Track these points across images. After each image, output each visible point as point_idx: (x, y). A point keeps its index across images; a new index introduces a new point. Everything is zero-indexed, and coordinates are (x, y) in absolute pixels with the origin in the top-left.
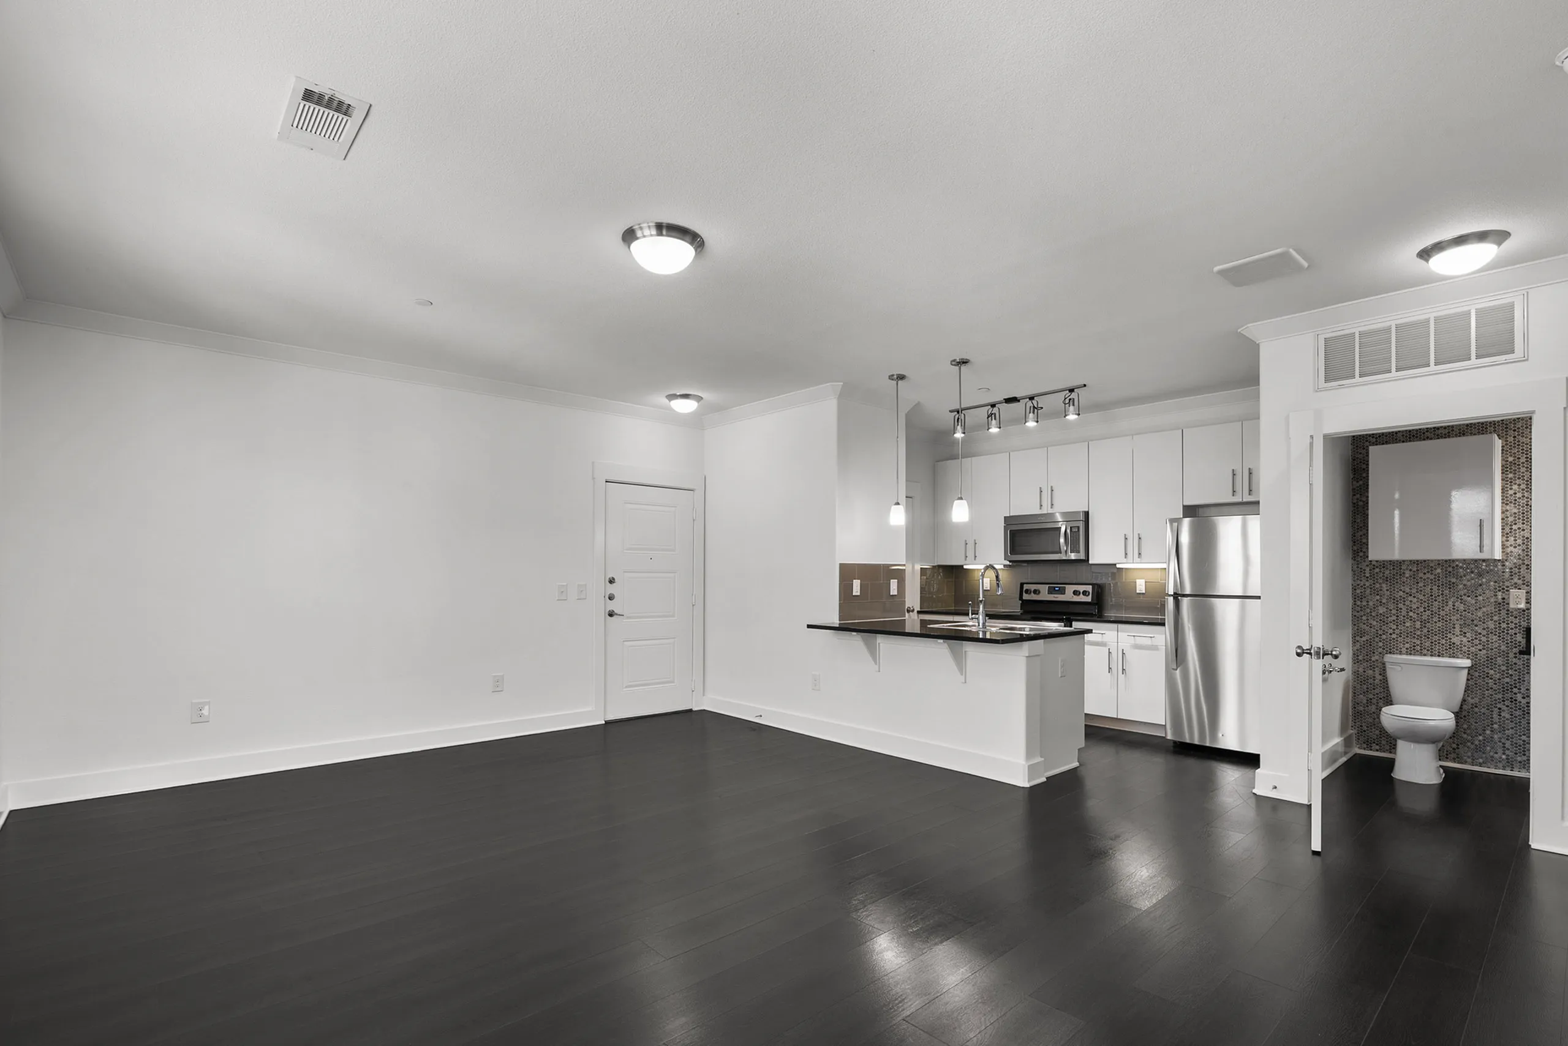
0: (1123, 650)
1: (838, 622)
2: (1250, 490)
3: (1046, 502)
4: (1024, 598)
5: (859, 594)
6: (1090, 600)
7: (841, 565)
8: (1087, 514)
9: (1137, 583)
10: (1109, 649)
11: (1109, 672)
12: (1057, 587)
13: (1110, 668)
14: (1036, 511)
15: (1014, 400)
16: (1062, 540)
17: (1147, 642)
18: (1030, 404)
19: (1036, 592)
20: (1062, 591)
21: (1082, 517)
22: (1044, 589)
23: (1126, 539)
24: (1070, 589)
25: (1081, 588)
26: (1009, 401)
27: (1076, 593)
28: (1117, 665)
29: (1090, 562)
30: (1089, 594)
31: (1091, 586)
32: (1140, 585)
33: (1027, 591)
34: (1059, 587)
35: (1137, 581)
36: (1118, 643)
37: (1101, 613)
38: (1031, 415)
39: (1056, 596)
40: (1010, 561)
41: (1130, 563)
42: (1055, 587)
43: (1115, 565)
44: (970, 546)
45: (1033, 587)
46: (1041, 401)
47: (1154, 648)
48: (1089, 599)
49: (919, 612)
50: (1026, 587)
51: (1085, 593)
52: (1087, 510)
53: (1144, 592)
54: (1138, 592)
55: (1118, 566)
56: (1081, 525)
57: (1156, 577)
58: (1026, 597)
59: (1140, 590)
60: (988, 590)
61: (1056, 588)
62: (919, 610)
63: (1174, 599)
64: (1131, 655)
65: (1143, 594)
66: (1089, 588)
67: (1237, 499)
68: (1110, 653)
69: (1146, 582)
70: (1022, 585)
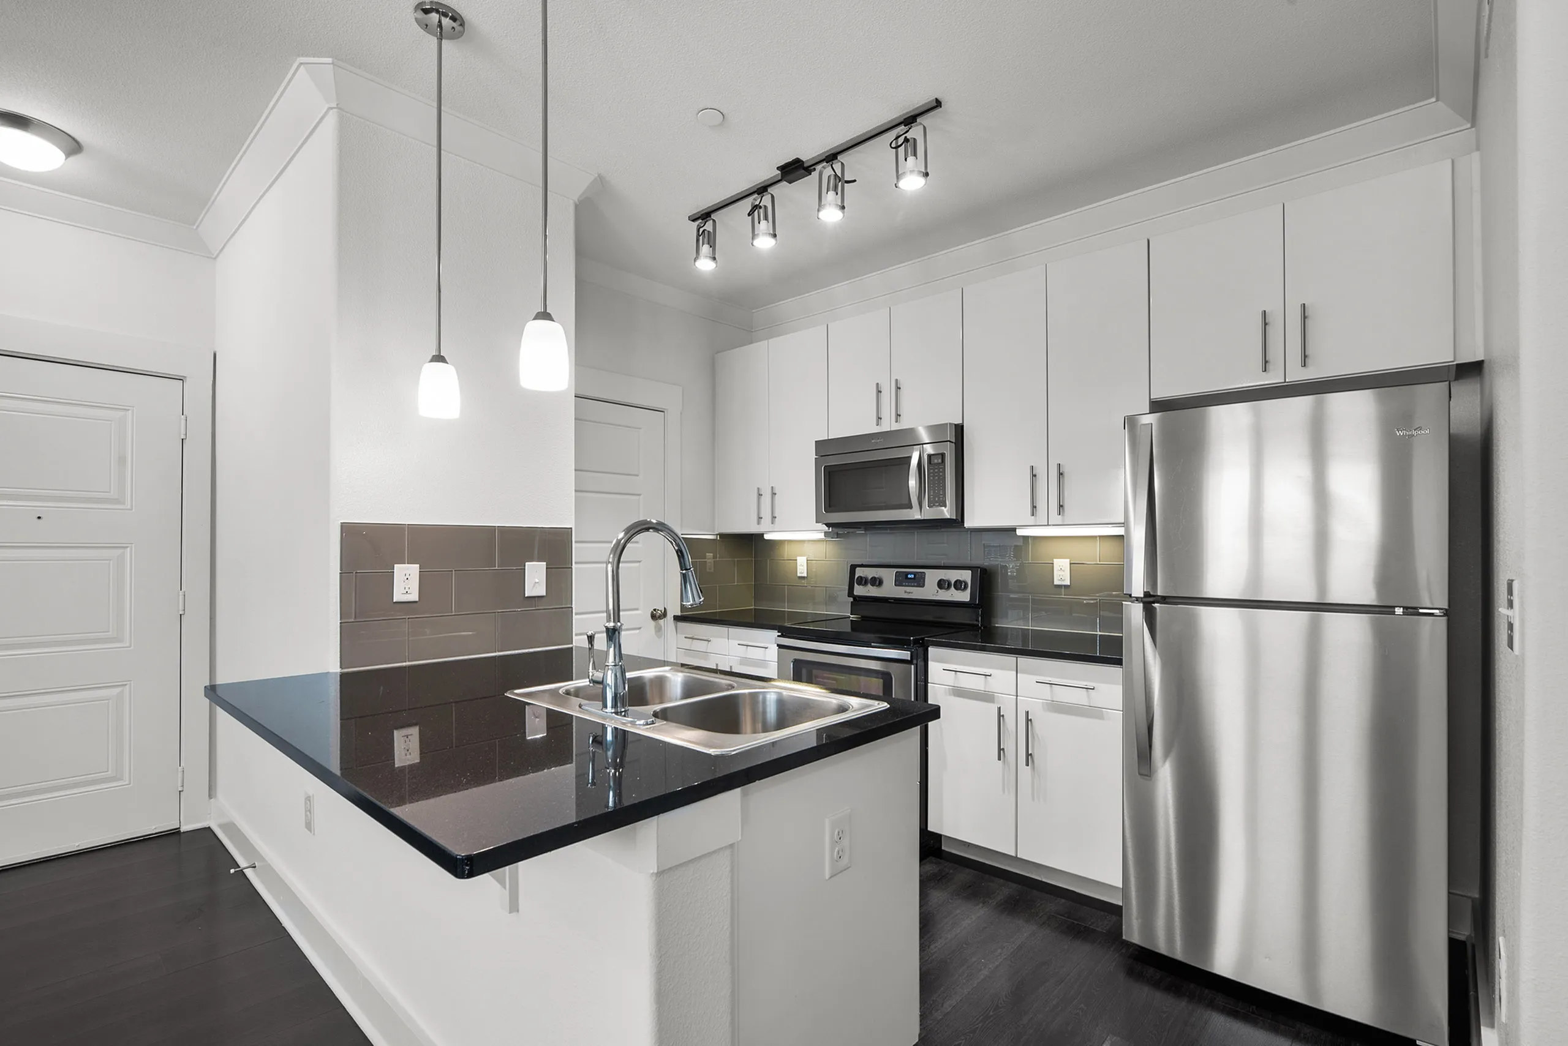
0: (1027, 713)
1: (338, 670)
2: (1305, 357)
3: (888, 412)
4: (855, 594)
5: (414, 596)
6: (968, 599)
7: (344, 526)
8: (959, 429)
9: (1056, 568)
10: (999, 709)
11: (999, 759)
12: (911, 573)
13: (1000, 750)
14: (867, 426)
15: (799, 168)
16: (913, 483)
17: (1077, 697)
18: (828, 172)
19: (877, 582)
20: (919, 581)
21: (950, 435)
22: (889, 576)
23: (1034, 476)
24: (932, 577)
25: (953, 575)
26: (790, 172)
27: (942, 584)
28: (1014, 745)
29: (967, 525)
30: (966, 588)
31: (969, 571)
32: (1062, 570)
33: (863, 581)
34: (915, 574)
35: (1056, 561)
36: (1017, 696)
37: (990, 622)
38: (831, 193)
39: (908, 589)
40: (828, 525)
41: (1043, 526)
42: (907, 574)
43: (1014, 530)
44: (766, 500)
45: (870, 573)
46: (850, 161)
47: (1093, 712)
48: (964, 596)
49: (677, 618)
50: (859, 572)
51: (959, 585)
52: (959, 421)
53: (1072, 584)
54: (1056, 582)
55: (1019, 532)
56: (949, 451)
57: (1094, 555)
58: (859, 590)
59: (1061, 580)
60: (804, 578)
61: (910, 575)
62: (679, 614)
63: (1144, 608)
64: (1046, 724)
65: (1066, 587)
66: (966, 576)
67: (1274, 378)
68: (1000, 716)
69: (1071, 564)
70: (853, 568)
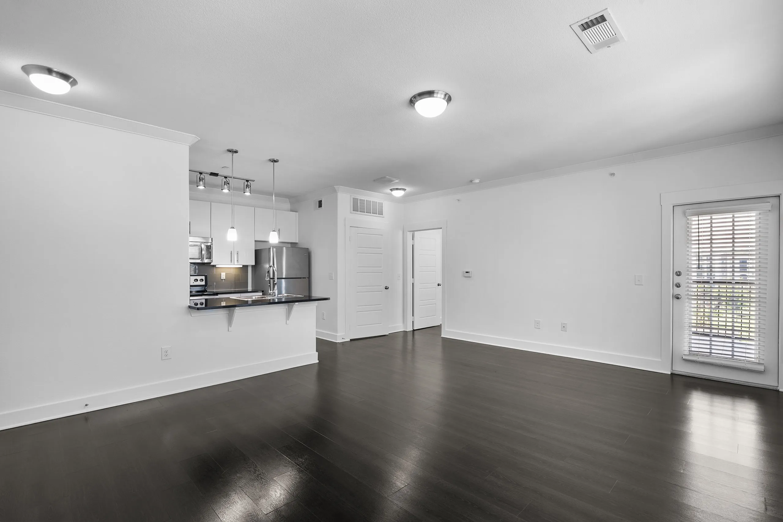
6: (204, 284)
15: (216, 175)
16: (203, 252)
21: (211, 241)
23: (231, 253)
24: (193, 278)
25: (199, 278)
26: (212, 174)
27: (196, 280)
30: (203, 281)
31: (204, 277)
32: (223, 275)
35: (222, 273)
38: (226, 186)
41: (233, 265)
43: (216, 265)
46: (231, 180)
51: (201, 280)
53: (225, 278)
55: (218, 266)
56: (211, 245)
57: (229, 272)
59: (223, 278)
69: (226, 274)
